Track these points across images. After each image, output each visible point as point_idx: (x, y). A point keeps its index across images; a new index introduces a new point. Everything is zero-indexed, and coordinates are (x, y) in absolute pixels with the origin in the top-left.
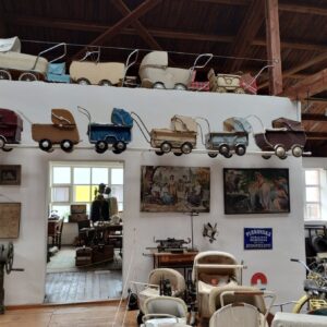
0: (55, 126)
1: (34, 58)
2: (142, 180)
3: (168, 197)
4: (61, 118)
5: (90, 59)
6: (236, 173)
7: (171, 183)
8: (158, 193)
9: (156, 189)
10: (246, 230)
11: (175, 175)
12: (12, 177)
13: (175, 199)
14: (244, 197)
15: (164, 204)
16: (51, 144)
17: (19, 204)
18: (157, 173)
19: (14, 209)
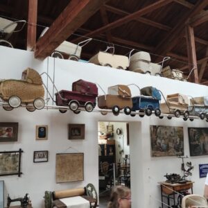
0: (120, 97)
1: (75, 46)
2: (151, 135)
3: (165, 146)
4: (124, 91)
5: (109, 51)
6: (194, 130)
7: (166, 137)
8: (160, 144)
9: (159, 141)
10: (200, 166)
11: (168, 131)
12: (78, 134)
13: (168, 148)
14: (198, 145)
15: (163, 151)
16: (119, 109)
17: (82, 154)
18: (158, 130)
19: (80, 158)
